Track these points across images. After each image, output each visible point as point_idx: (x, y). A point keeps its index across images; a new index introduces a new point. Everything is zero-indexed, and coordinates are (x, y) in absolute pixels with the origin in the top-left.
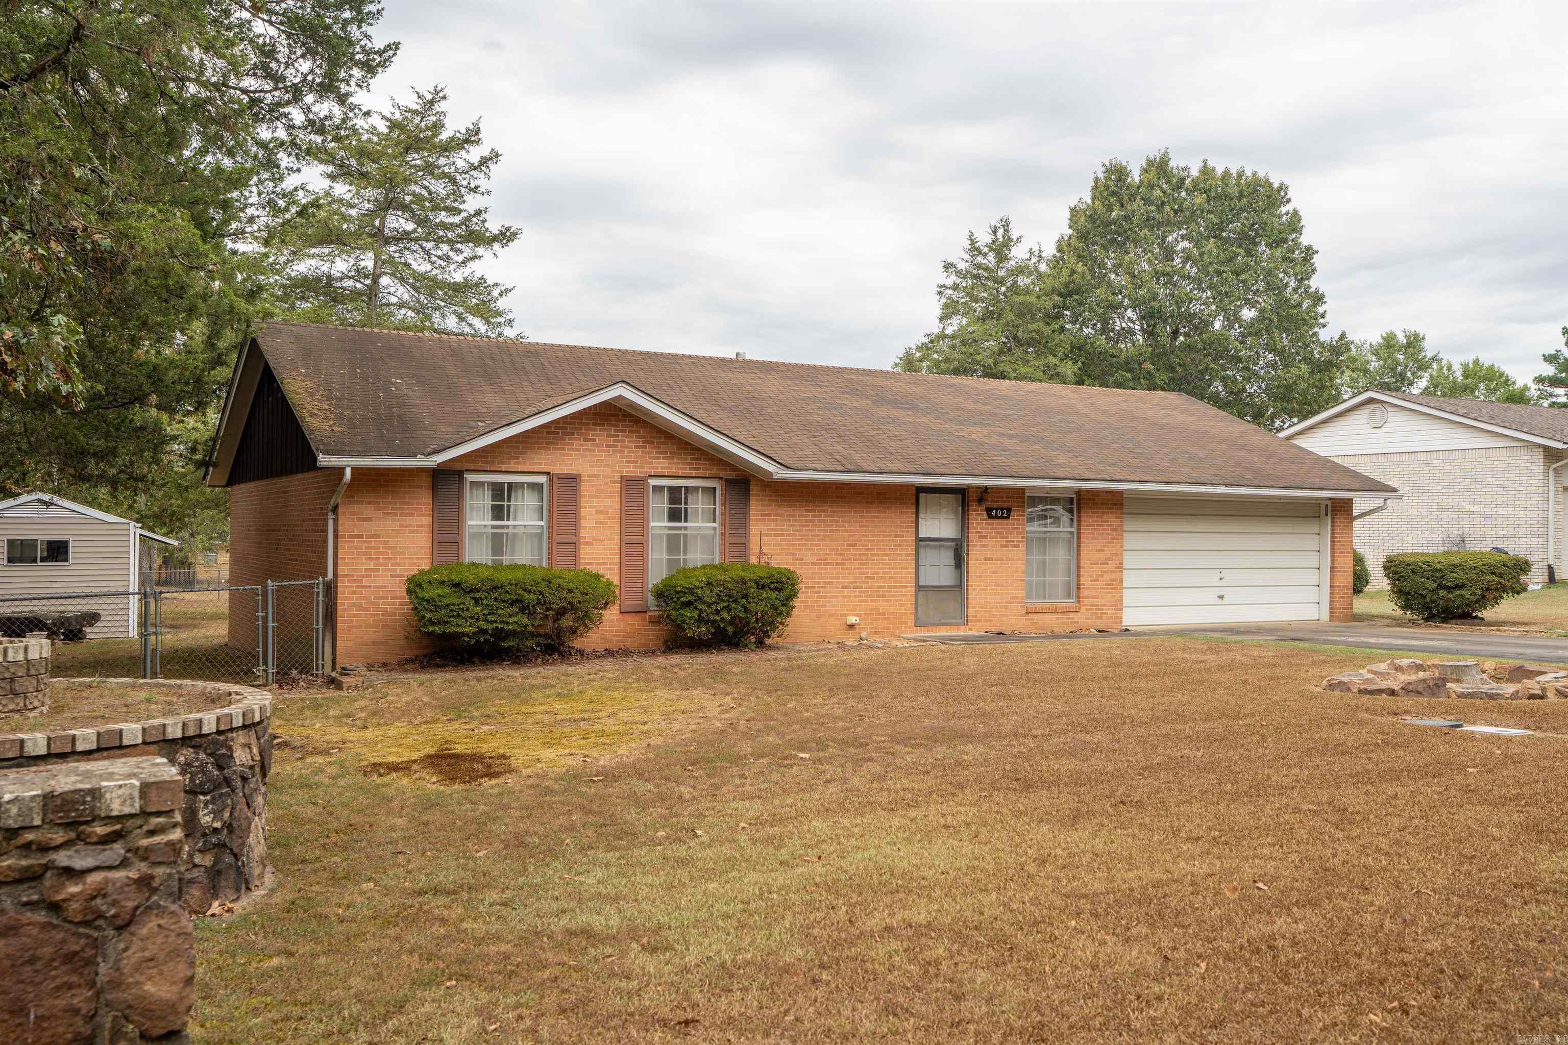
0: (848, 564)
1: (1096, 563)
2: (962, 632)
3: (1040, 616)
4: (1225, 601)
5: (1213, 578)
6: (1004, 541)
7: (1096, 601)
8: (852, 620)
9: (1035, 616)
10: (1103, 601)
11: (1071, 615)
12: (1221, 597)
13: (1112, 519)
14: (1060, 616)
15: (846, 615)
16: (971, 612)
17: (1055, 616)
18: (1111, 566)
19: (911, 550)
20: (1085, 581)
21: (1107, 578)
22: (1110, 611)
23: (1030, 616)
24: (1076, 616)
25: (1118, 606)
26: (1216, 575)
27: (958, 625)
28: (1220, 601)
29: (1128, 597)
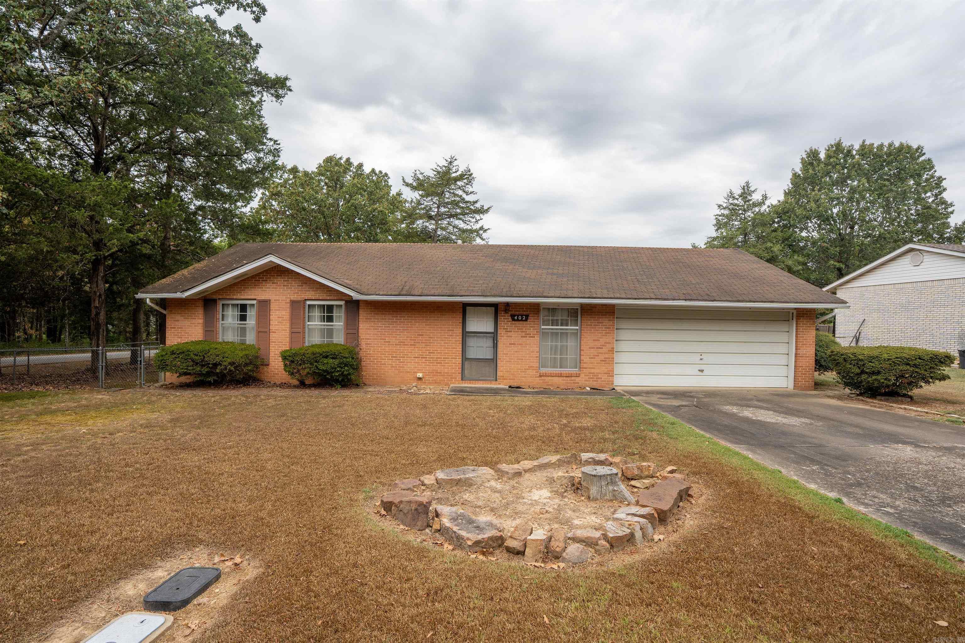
0: (417, 345)
1: (593, 348)
2: (494, 386)
3: (550, 378)
4: (705, 373)
5: (696, 358)
6: (523, 334)
7: (592, 371)
8: (420, 375)
9: (545, 378)
10: (598, 371)
11: (573, 378)
12: (702, 371)
13: (606, 322)
14: (565, 378)
15: (417, 373)
16: (499, 374)
17: (561, 379)
18: (605, 350)
19: (459, 338)
20: (585, 359)
21: (602, 357)
22: (605, 377)
23: (543, 378)
24: (577, 379)
25: (610, 374)
26: (697, 358)
27: (491, 381)
28: (700, 373)
29: (618, 369)
